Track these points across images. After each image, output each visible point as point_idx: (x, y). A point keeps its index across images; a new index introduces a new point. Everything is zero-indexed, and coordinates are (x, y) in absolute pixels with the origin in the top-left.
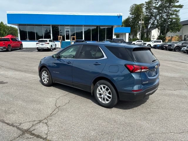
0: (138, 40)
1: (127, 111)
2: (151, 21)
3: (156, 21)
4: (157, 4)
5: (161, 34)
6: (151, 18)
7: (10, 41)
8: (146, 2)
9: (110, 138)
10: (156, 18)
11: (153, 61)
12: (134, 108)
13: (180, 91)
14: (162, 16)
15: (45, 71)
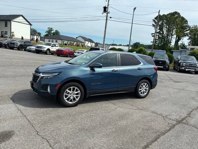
15: (72, 88)
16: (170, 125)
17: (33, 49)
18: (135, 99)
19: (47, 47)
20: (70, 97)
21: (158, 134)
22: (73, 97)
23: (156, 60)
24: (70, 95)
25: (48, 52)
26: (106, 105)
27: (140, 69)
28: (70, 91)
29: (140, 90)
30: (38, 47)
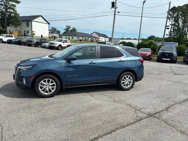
15: (47, 79)
16: (138, 118)
17: (47, 45)
18: (118, 91)
19: (59, 43)
20: (46, 89)
21: (117, 127)
22: (48, 88)
23: (162, 52)
24: (46, 87)
25: (60, 47)
26: (83, 97)
27: (122, 61)
28: (46, 83)
29: (122, 82)
30: (51, 44)
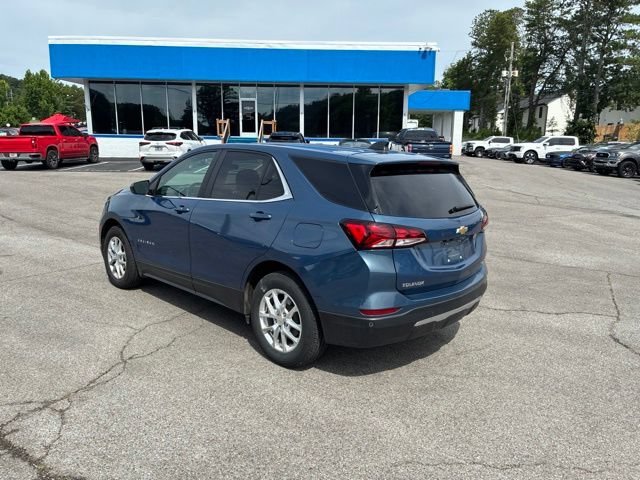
0: (494, 137)
1: (354, 380)
2: (547, 70)
3: (562, 71)
4: (568, 12)
5: (581, 115)
6: (545, 59)
7: (54, 134)
8: (528, 5)
9: (250, 471)
10: (563, 57)
11: (451, 212)
12: (384, 373)
13: (578, 318)
14: (584, 52)
15: (115, 238)
